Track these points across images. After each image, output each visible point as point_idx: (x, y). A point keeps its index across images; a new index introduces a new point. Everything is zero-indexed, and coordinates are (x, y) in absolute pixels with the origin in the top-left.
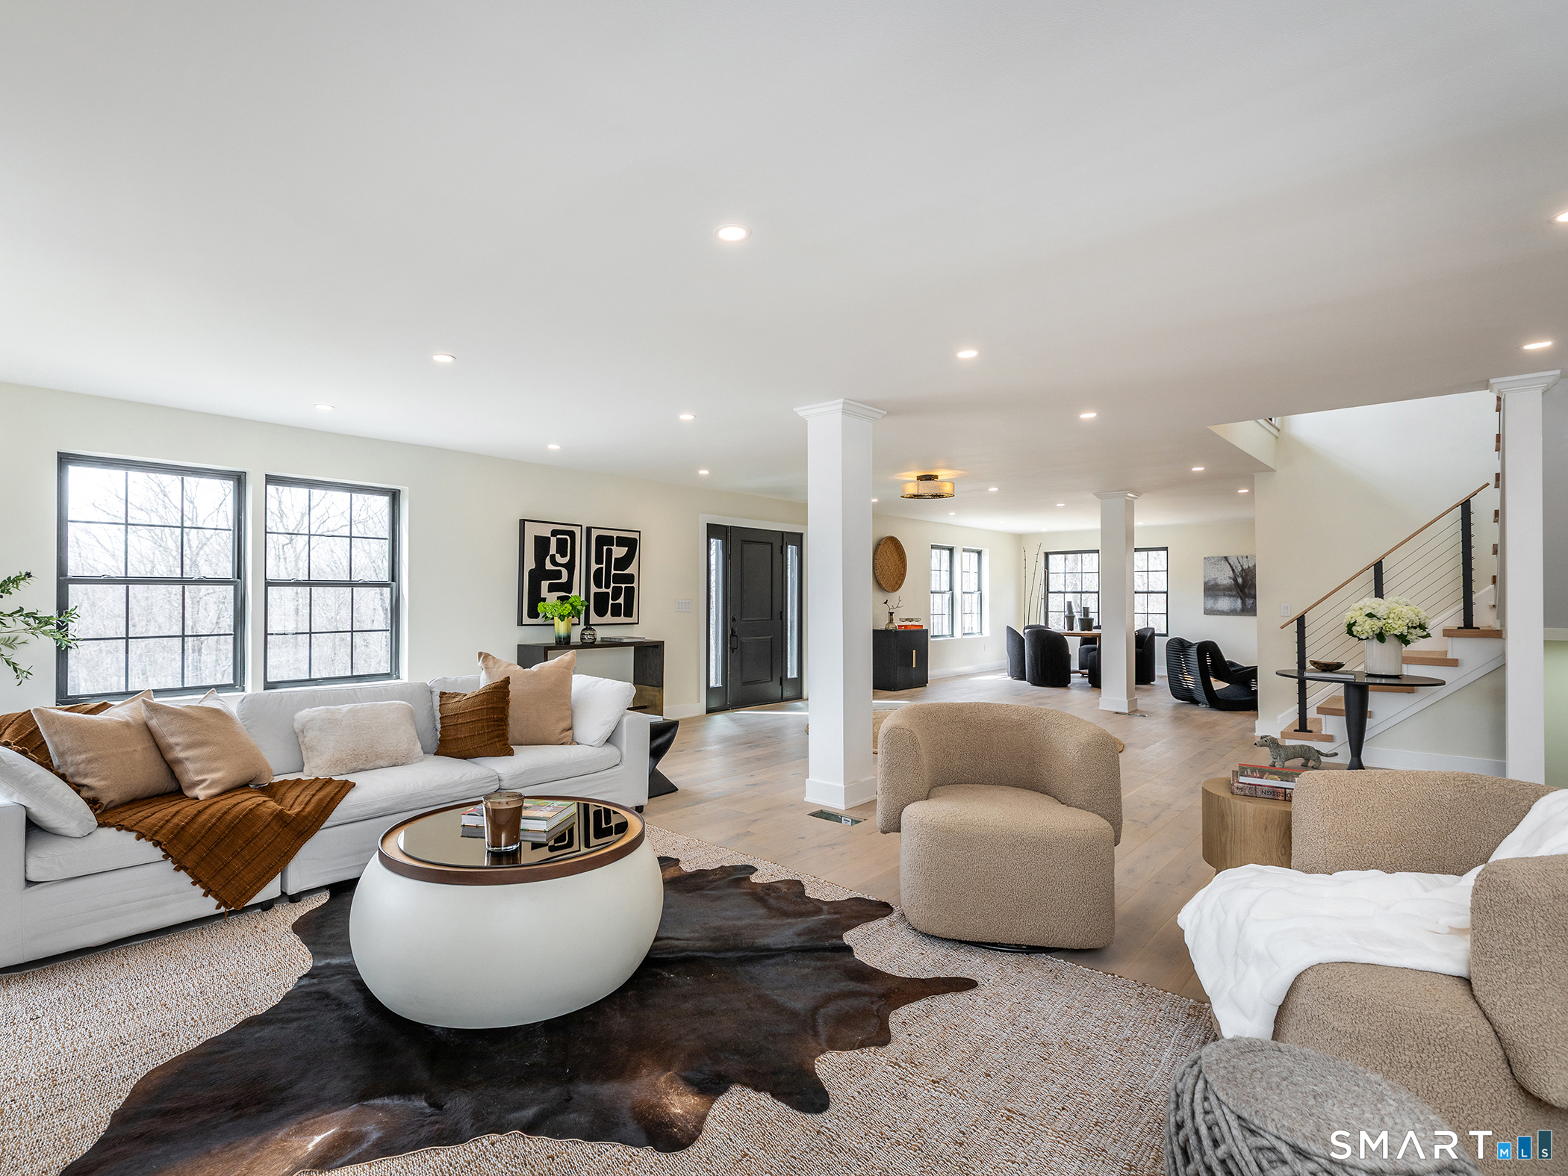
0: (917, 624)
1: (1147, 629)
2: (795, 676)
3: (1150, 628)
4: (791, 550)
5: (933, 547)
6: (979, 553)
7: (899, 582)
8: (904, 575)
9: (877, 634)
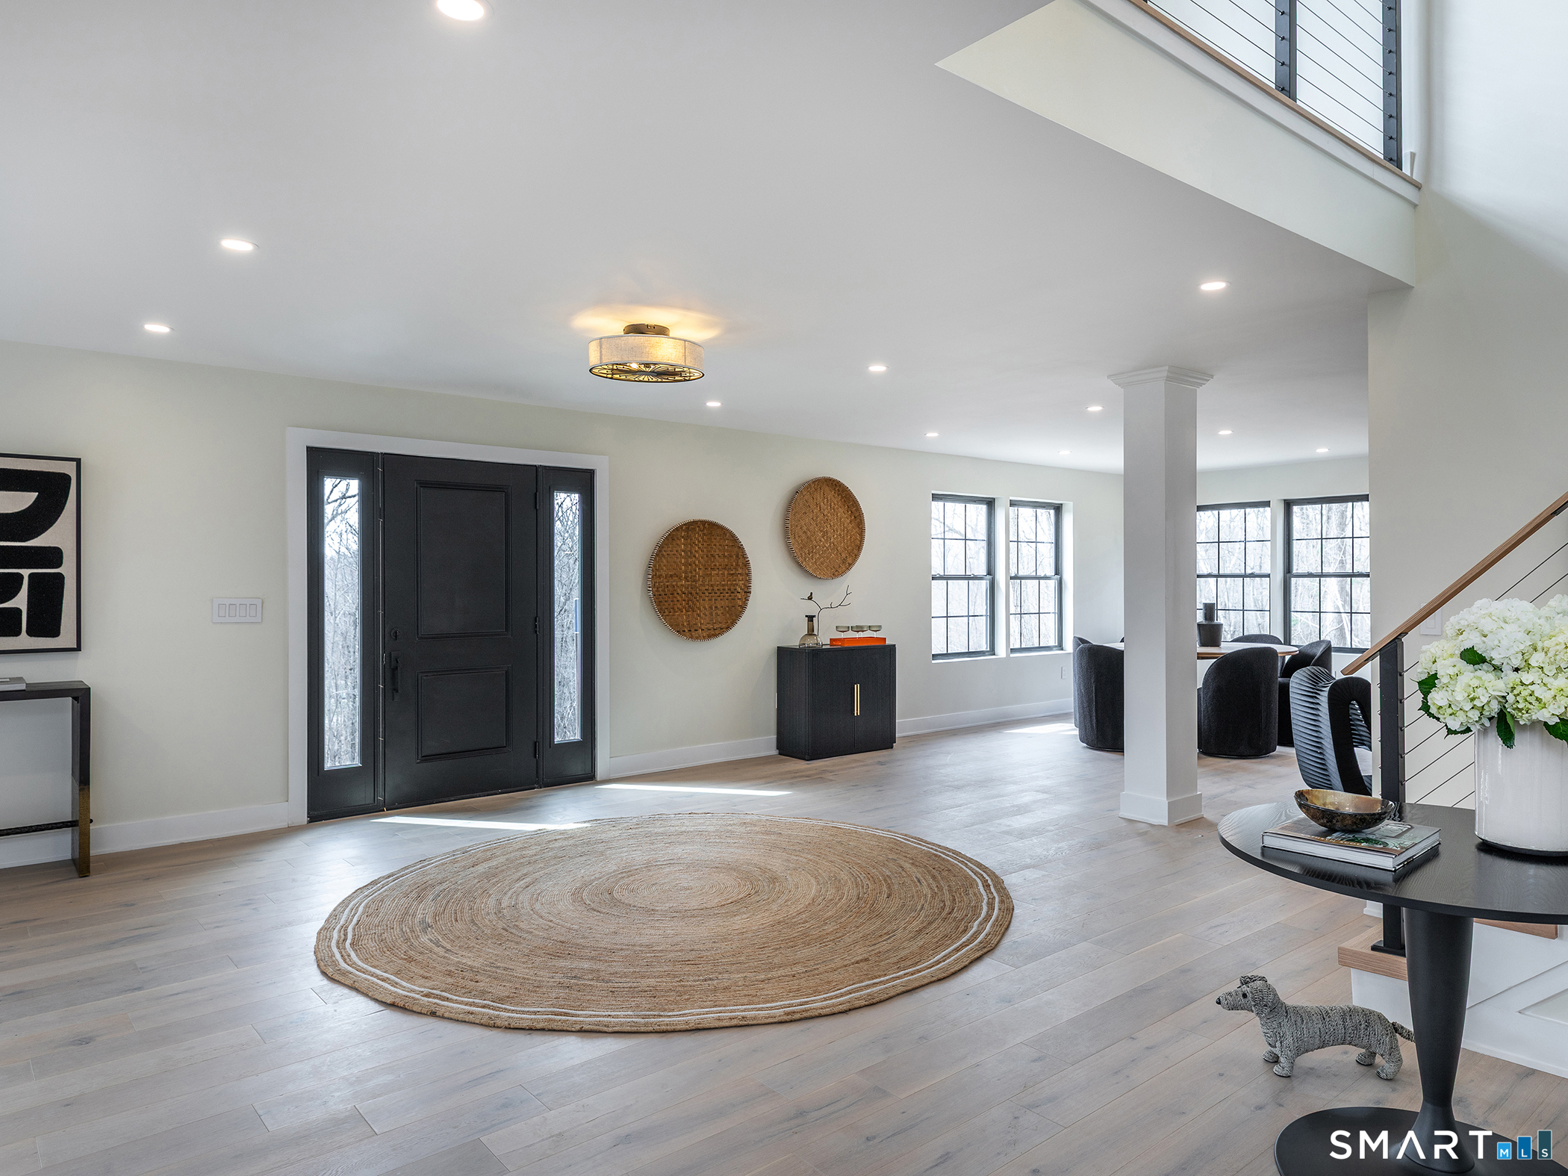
0: (875, 635)
1: (1320, 642)
2: (576, 735)
3: (1323, 641)
4: (566, 503)
5: (936, 497)
6: (1058, 509)
7: (849, 560)
8: (859, 548)
9: (784, 655)
